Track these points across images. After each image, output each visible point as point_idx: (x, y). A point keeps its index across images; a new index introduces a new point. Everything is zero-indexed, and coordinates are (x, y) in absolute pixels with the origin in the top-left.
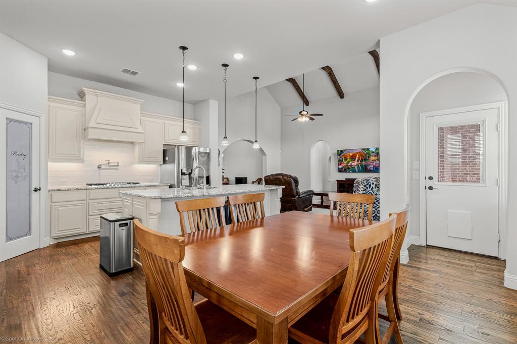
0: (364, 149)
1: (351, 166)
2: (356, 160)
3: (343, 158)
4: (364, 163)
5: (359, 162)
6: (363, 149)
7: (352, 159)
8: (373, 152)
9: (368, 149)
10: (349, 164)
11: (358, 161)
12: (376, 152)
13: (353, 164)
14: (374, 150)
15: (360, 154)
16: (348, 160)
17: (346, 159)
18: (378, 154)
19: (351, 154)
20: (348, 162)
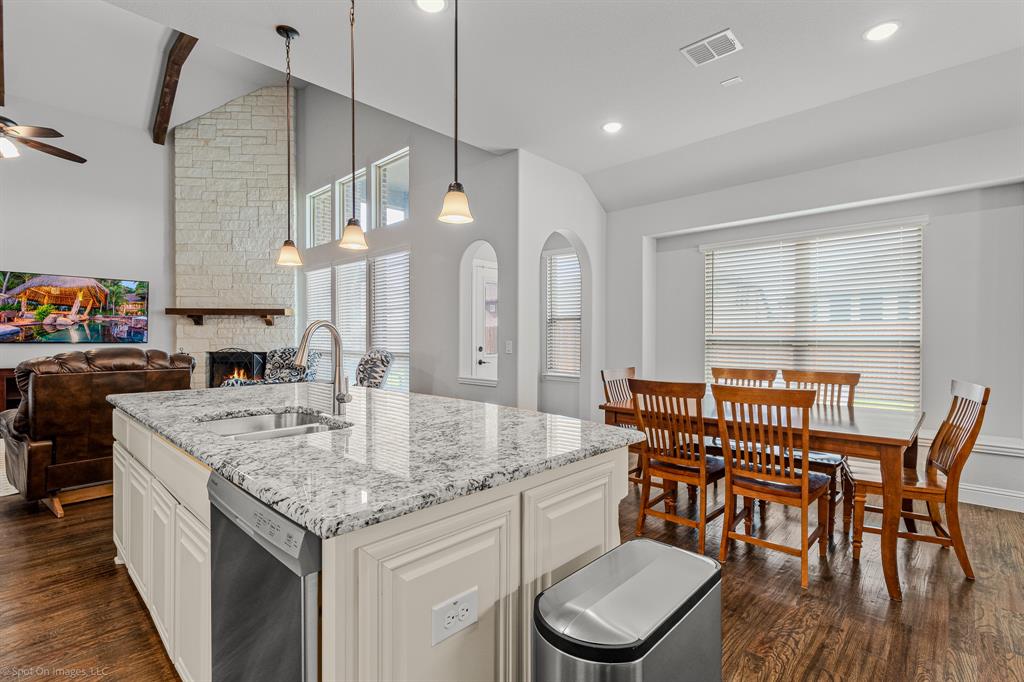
0: (105, 280)
1: (53, 325)
2: (75, 309)
3: (24, 300)
4: (100, 318)
5: (85, 316)
6: (101, 280)
7: (58, 307)
8: (130, 291)
9: (115, 283)
10: (48, 320)
11: (80, 312)
12: (140, 291)
13: (61, 320)
14: (133, 286)
15: (91, 293)
16: (41, 308)
17: (34, 303)
18: (144, 298)
19: (55, 291)
20: (45, 314)
